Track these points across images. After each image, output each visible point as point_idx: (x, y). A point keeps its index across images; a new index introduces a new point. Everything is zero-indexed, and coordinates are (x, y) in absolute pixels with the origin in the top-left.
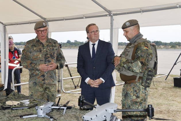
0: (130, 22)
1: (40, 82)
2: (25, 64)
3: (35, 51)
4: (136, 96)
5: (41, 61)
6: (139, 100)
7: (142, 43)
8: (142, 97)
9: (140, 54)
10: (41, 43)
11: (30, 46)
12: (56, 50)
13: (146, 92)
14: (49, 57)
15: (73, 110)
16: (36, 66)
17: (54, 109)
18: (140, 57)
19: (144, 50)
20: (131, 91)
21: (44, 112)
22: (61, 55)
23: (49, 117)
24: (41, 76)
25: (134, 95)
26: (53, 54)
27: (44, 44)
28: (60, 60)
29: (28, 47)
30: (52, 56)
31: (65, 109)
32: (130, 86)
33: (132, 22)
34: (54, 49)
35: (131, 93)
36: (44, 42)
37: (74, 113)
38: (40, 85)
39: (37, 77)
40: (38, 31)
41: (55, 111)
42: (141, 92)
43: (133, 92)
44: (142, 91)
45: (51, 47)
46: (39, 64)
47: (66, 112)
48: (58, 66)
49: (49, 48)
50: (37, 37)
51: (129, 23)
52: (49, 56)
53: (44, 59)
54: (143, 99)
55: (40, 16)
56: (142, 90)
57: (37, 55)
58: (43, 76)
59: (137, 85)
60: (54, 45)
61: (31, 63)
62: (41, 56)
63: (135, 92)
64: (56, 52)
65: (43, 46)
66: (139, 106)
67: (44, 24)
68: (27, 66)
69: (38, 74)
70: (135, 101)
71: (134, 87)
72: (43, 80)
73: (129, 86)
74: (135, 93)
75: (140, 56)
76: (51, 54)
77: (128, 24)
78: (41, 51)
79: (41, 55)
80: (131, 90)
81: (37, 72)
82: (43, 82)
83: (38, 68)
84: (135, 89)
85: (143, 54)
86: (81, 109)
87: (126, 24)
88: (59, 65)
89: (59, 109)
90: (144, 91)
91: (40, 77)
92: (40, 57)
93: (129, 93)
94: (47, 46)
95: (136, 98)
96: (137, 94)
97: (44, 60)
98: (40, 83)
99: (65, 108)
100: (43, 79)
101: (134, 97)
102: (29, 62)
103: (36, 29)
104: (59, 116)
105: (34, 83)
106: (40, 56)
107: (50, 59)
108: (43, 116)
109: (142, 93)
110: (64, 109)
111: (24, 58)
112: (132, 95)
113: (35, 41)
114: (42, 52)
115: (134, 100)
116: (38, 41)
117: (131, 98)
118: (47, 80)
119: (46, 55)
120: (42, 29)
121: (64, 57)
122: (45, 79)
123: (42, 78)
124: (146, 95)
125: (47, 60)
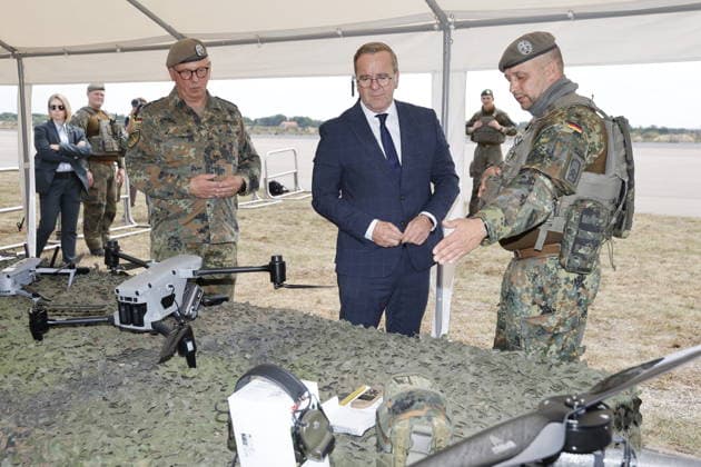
0: (531, 43)
1: (192, 237)
2: (143, 178)
3: (173, 136)
4: (541, 307)
5: (193, 169)
6: (552, 321)
7: (561, 112)
8: (563, 309)
9: (546, 146)
10: (191, 112)
11: (156, 119)
12: (237, 133)
13: (579, 294)
14: (217, 157)
15: (94, 277)
16: (178, 184)
17: (42, 274)
18: (543, 156)
19: (564, 134)
20: (524, 287)
21: (15, 283)
22: (250, 150)
23: (30, 295)
24: (196, 218)
25: (534, 303)
26: (228, 148)
27: (200, 115)
28: (247, 166)
29: (150, 123)
30: (226, 154)
31: (72, 275)
32: (524, 268)
33: (538, 40)
34: (230, 132)
35: (525, 294)
36: (198, 107)
37: (96, 283)
38: (189, 246)
39: (182, 221)
40: (179, 73)
41: (46, 279)
42: (560, 295)
43: (531, 290)
44: (565, 291)
45: (222, 126)
46: (190, 178)
47: (74, 282)
48: (244, 184)
49: (216, 129)
50: (175, 92)
51: (528, 44)
52: (217, 152)
53: (202, 163)
54: (565, 320)
55: (169, 29)
56: (564, 287)
57: (179, 149)
58: (203, 217)
59: (546, 266)
60: (229, 117)
61: (162, 174)
62: (192, 155)
63: (540, 293)
64: (236, 141)
65: (198, 121)
66: (550, 345)
67: (199, 48)
68: (148, 183)
69: (184, 213)
70: (538, 322)
71: (536, 276)
72: (202, 231)
73: (520, 269)
74: (538, 296)
75: (544, 152)
76: (225, 146)
77: (525, 48)
78: (191, 138)
79: (192, 150)
80: (524, 283)
81: (182, 204)
82: (202, 236)
83: (185, 188)
84: (539, 284)
85: (558, 147)
86: (114, 273)
87: (520, 48)
88: (248, 182)
89: (55, 274)
90: (572, 289)
91: (191, 221)
92: (190, 157)
93: (519, 291)
94: (211, 120)
95: (542, 314)
96: (544, 299)
97: (204, 168)
98: (192, 241)
99: (72, 272)
100: (202, 226)
101: (535, 311)
102: (155, 170)
103: (173, 67)
104: (57, 290)
105: (173, 242)
106: (192, 152)
107: (221, 163)
108: (13, 292)
109: (564, 299)
110: (68, 274)
111: (138, 158)
112: (529, 302)
113: (171, 104)
114: (196, 140)
115: (533, 321)
116: (182, 104)
117: (523, 313)
118: (215, 230)
119: (207, 151)
120: (192, 65)
121: (258, 157)
122: (207, 227)
123: (199, 224)
124: (579, 304)
125: (214, 165)
